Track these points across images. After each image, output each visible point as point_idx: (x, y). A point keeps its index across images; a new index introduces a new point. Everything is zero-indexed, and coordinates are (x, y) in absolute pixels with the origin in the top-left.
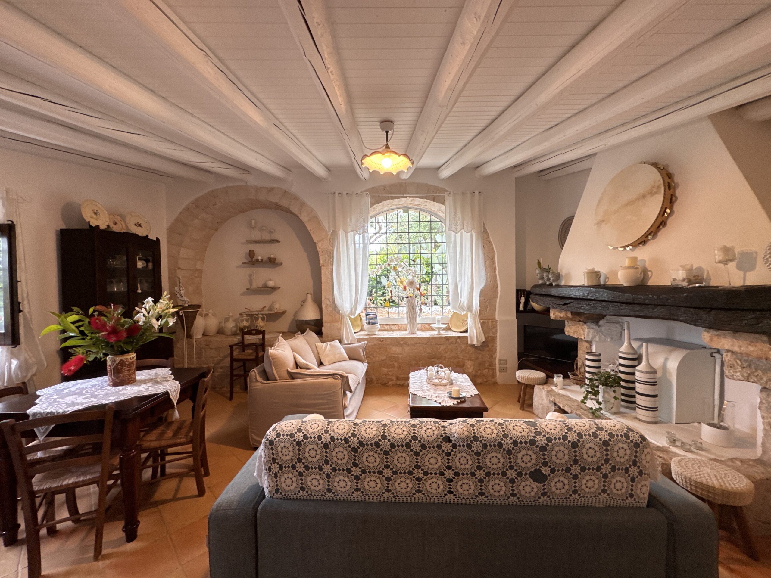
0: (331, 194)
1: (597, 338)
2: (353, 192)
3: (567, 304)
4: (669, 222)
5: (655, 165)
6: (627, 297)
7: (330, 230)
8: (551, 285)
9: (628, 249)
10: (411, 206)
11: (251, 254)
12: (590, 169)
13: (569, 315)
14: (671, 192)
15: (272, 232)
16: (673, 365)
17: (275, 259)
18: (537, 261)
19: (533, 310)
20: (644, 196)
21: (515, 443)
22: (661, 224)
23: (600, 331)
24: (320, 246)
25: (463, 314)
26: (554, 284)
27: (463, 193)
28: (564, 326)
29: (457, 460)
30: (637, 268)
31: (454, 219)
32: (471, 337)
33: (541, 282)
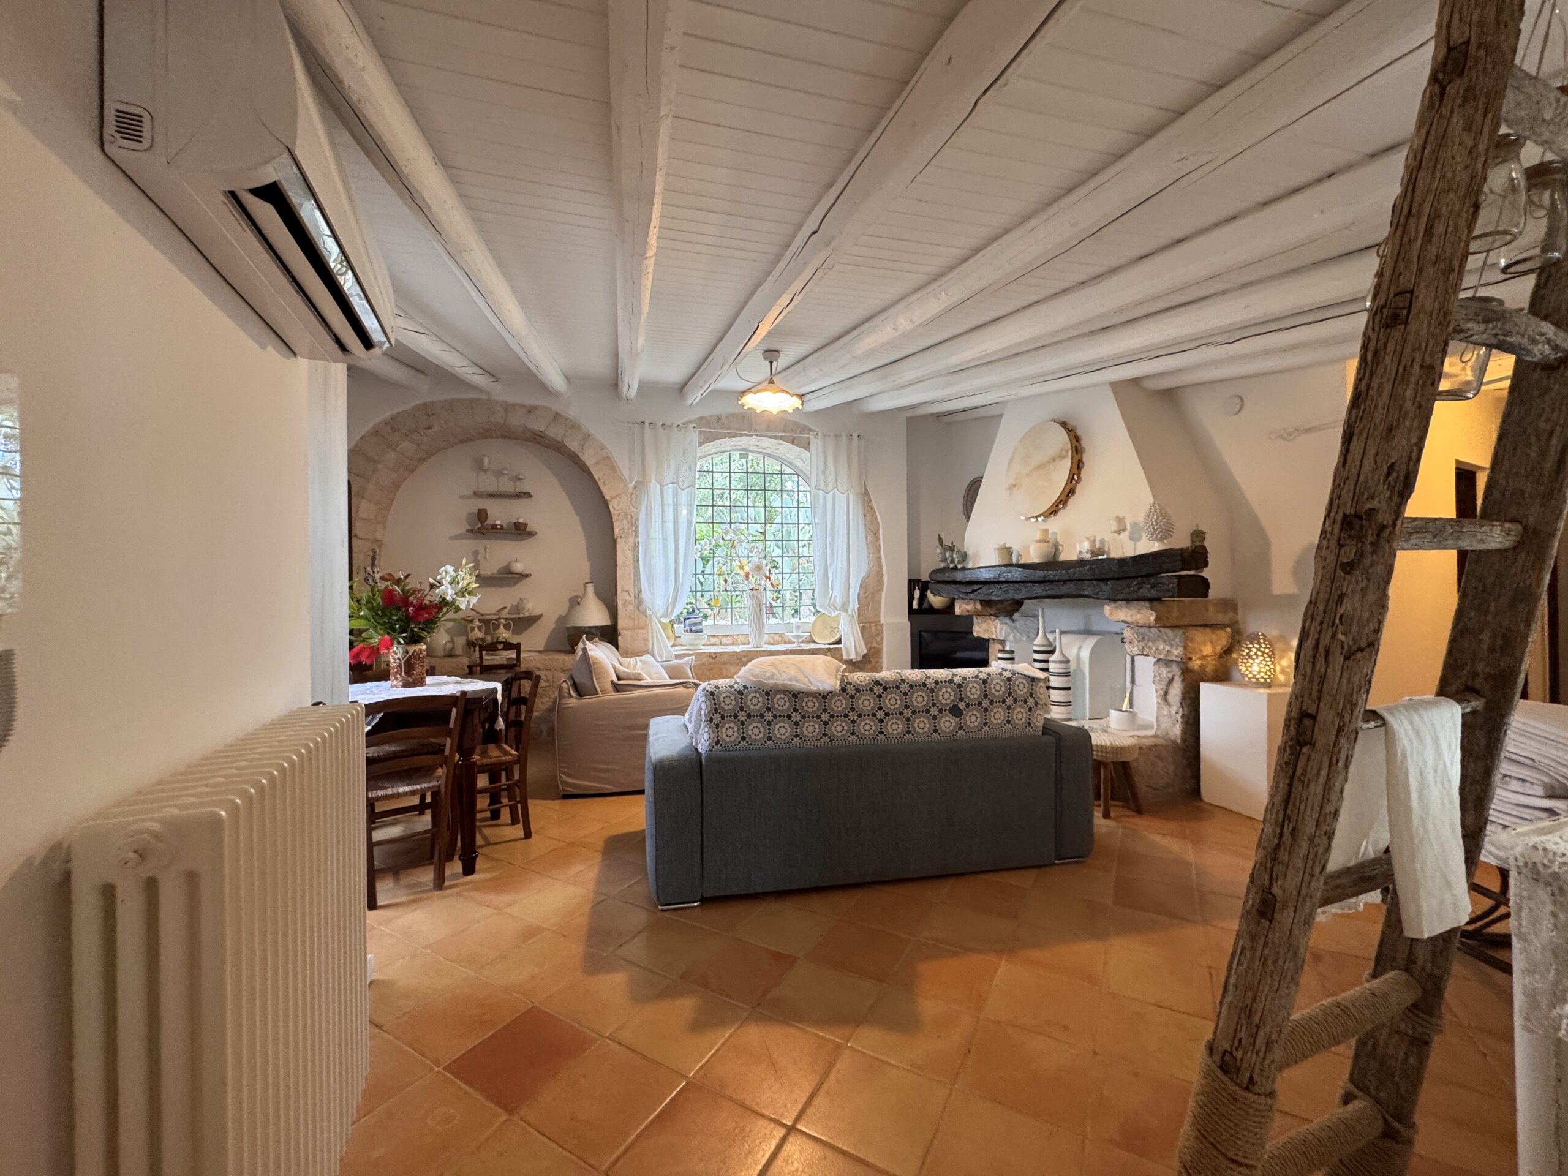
0: (637, 423)
1: (1011, 637)
2: (672, 423)
3: (976, 591)
4: (1077, 490)
5: (1064, 424)
6: (1039, 574)
7: (631, 482)
8: (955, 568)
9: (1040, 519)
10: (754, 448)
11: (482, 515)
12: (1001, 416)
13: (979, 606)
14: (1078, 457)
15: (520, 479)
16: (1085, 654)
17: (526, 525)
18: (937, 538)
19: (931, 610)
20: (1054, 460)
21: (937, 682)
22: (1070, 492)
23: (1015, 628)
24: (615, 506)
25: (833, 615)
26: (959, 566)
27: (836, 435)
28: (972, 624)
29: (887, 702)
30: (1048, 542)
31: (824, 473)
32: (846, 649)
33: (942, 565)
